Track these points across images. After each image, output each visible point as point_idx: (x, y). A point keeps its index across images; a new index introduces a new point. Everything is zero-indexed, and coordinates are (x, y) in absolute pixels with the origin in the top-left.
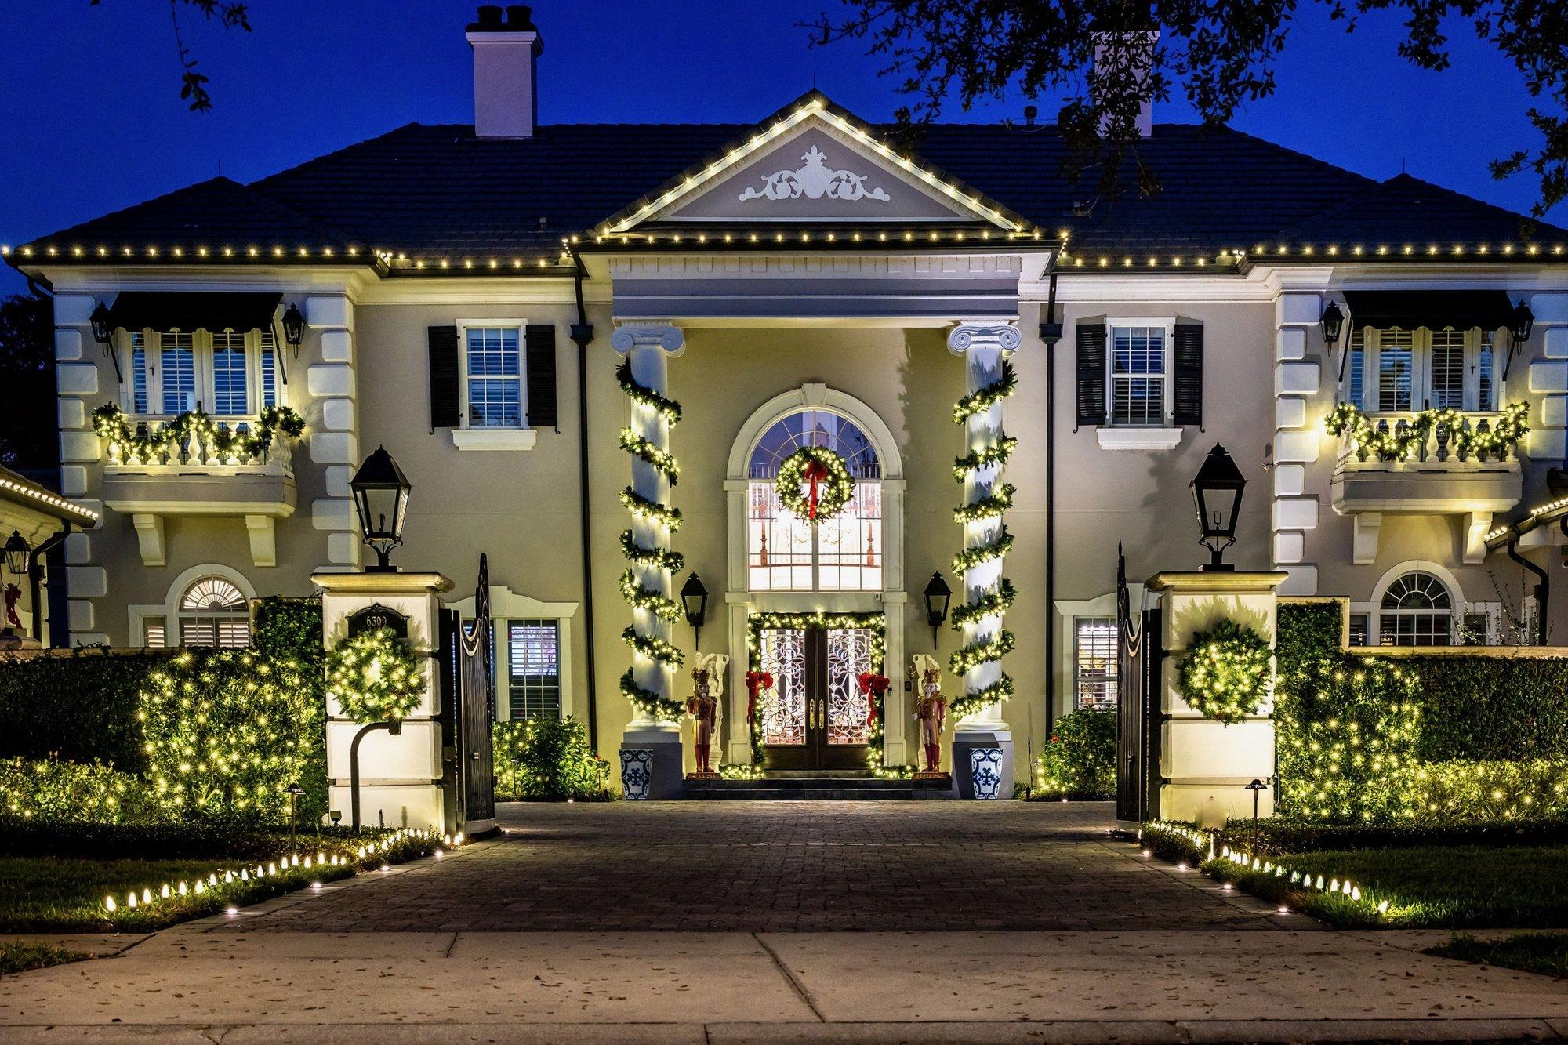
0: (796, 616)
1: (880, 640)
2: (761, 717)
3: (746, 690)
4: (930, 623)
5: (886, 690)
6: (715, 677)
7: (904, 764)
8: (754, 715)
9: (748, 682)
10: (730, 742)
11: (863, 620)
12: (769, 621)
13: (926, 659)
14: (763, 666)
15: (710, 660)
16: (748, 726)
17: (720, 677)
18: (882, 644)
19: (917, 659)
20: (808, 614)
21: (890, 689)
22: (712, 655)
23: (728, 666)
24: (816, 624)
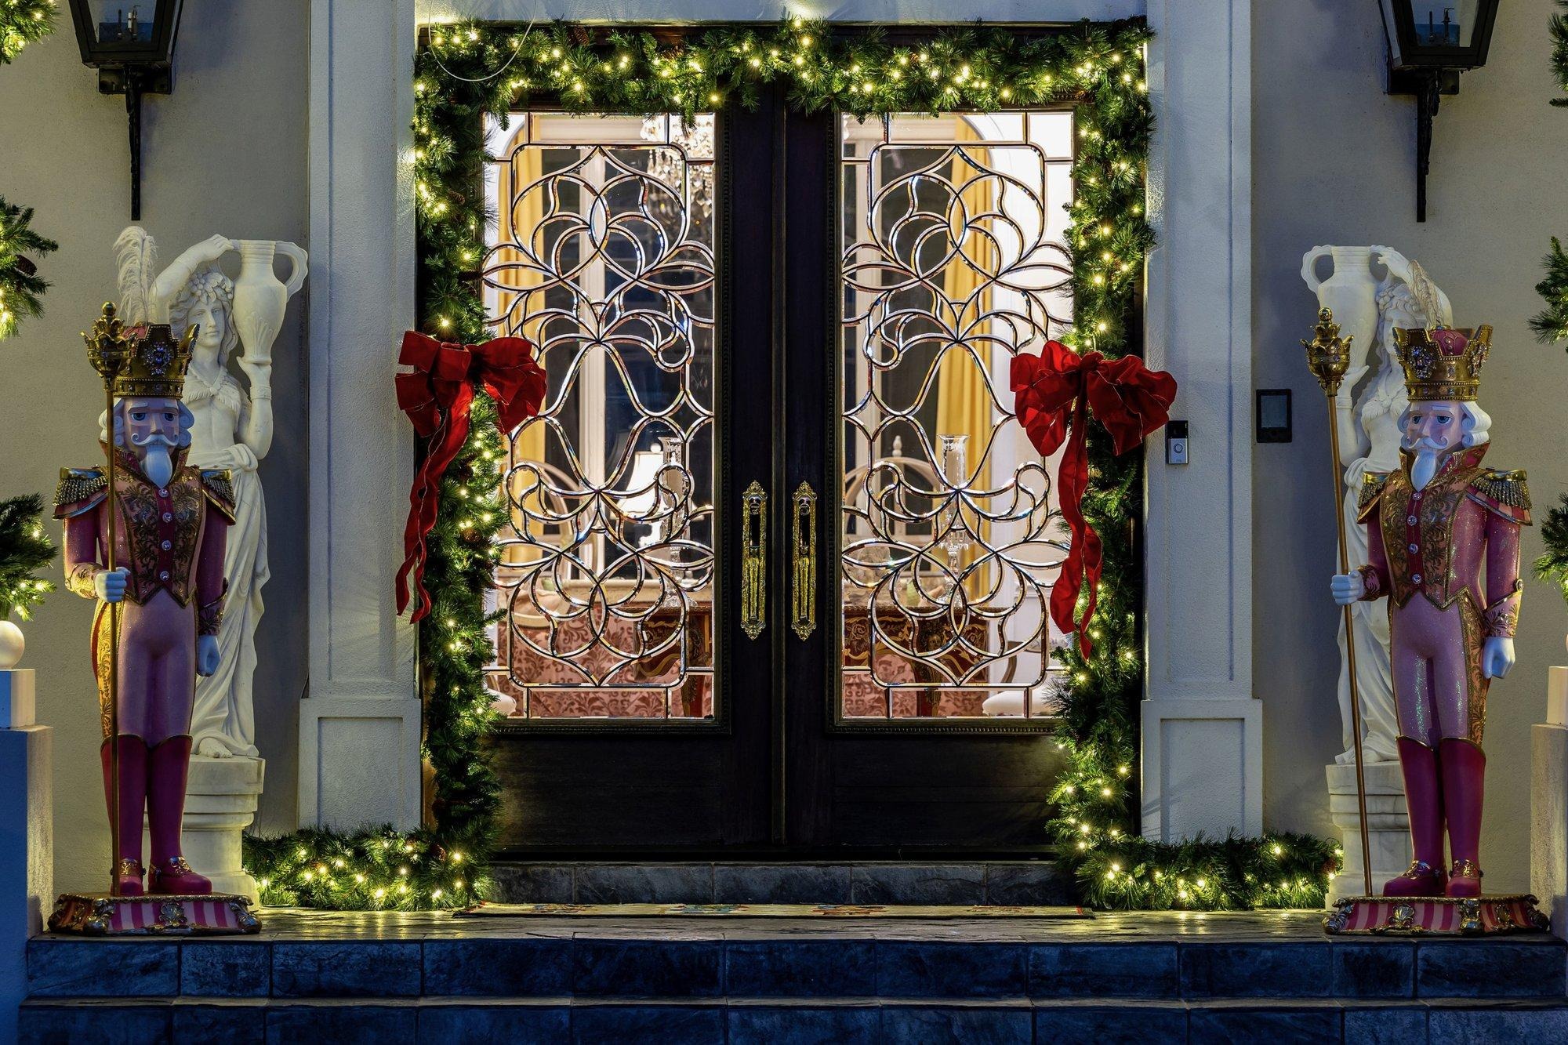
0: (673, 40)
1: (1123, 167)
2: (479, 578)
3: (400, 429)
4: (1398, 83)
5: (1156, 438)
6: (230, 362)
7: (1253, 829)
8: (435, 568)
9: (409, 393)
10: (309, 711)
11: (1034, 63)
12: (527, 66)
13: (1378, 272)
14: (492, 301)
15: (204, 270)
16: (405, 625)
17: (256, 362)
18: (1136, 192)
19: (1325, 269)
20: (736, 30)
21: (1178, 430)
22: (215, 246)
23: (300, 304)
24: (785, 81)
